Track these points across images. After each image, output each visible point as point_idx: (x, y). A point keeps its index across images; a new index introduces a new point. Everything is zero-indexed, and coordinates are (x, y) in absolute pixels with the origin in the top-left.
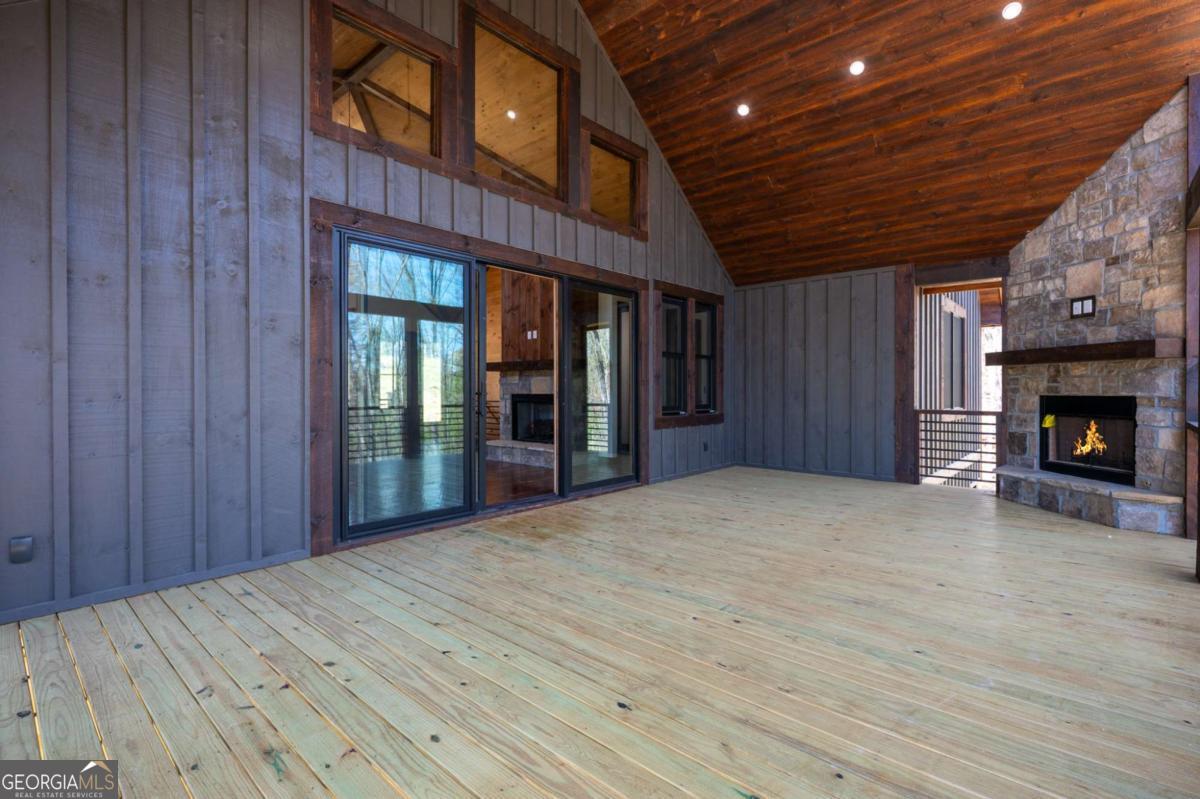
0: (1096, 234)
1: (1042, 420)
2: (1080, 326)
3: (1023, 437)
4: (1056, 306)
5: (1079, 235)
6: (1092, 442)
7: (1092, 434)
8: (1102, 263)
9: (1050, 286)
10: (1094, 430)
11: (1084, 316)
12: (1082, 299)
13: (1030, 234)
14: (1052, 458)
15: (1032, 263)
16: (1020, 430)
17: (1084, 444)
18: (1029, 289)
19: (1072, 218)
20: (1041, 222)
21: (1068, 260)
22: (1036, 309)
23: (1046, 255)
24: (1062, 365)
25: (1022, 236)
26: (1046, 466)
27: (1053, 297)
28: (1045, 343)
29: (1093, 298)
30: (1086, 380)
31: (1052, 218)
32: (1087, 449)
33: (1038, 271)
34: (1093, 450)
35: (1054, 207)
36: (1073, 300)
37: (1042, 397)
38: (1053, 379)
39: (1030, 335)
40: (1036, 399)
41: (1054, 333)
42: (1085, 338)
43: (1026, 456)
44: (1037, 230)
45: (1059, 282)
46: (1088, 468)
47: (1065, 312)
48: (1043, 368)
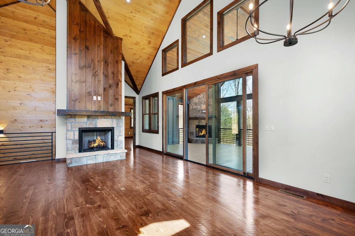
1: (196, 129)
2: (203, 114)
3: (193, 132)
4: (199, 110)
5: (203, 100)
6: (204, 132)
9: (198, 107)
10: (204, 131)
11: (204, 113)
12: (204, 110)
13: (194, 98)
14: (197, 135)
15: (195, 103)
16: (193, 131)
17: (201, 133)
18: (194, 107)
19: (202, 97)
20: (197, 96)
21: (201, 103)
22: (195, 110)
23: (198, 102)
24: (200, 120)
25: (193, 97)
26: (197, 137)
27: (199, 109)
28: (197, 116)
30: (203, 123)
31: (199, 96)
32: (203, 134)
33: (196, 104)
35: (199, 94)
36: (202, 110)
37: (196, 125)
38: (199, 122)
39: (194, 115)
40: (195, 126)
41: (199, 115)
42: (204, 116)
43: (194, 136)
44: (196, 97)
45: (200, 107)
46: (204, 136)
47: (201, 112)
48: (197, 120)
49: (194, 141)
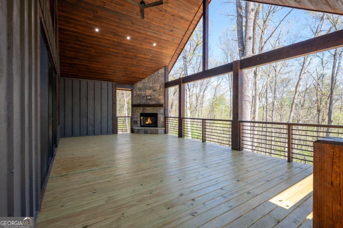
0: (151, 85)
1: (141, 118)
2: (148, 101)
3: (137, 121)
4: (144, 97)
5: (148, 85)
6: (149, 121)
7: (149, 120)
8: (152, 90)
9: (142, 93)
11: (149, 99)
12: (149, 96)
13: (138, 82)
14: (142, 125)
15: (139, 88)
16: (136, 120)
17: (147, 122)
18: (138, 93)
19: (147, 81)
20: (141, 80)
21: (146, 89)
22: (140, 97)
23: (142, 87)
24: (145, 107)
25: (137, 82)
26: (141, 126)
27: (143, 95)
28: (142, 103)
29: (151, 96)
30: (149, 110)
31: (143, 80)
32: (148, 123)
33: (140, 89)
34: (149, 123)
35: (143, 79)
36: (147, 96)
37: (141, 113)
38: (144, 110)
39: (139, 101)
40: (139, 114)
41: (143, 102)
42: (149, 103)
43: (138, 125)
44: (140, 82)
45: (144, 92)
46: (149, 126)
47: (146, 98)
48: (141, 108)
49: (136, 131)
